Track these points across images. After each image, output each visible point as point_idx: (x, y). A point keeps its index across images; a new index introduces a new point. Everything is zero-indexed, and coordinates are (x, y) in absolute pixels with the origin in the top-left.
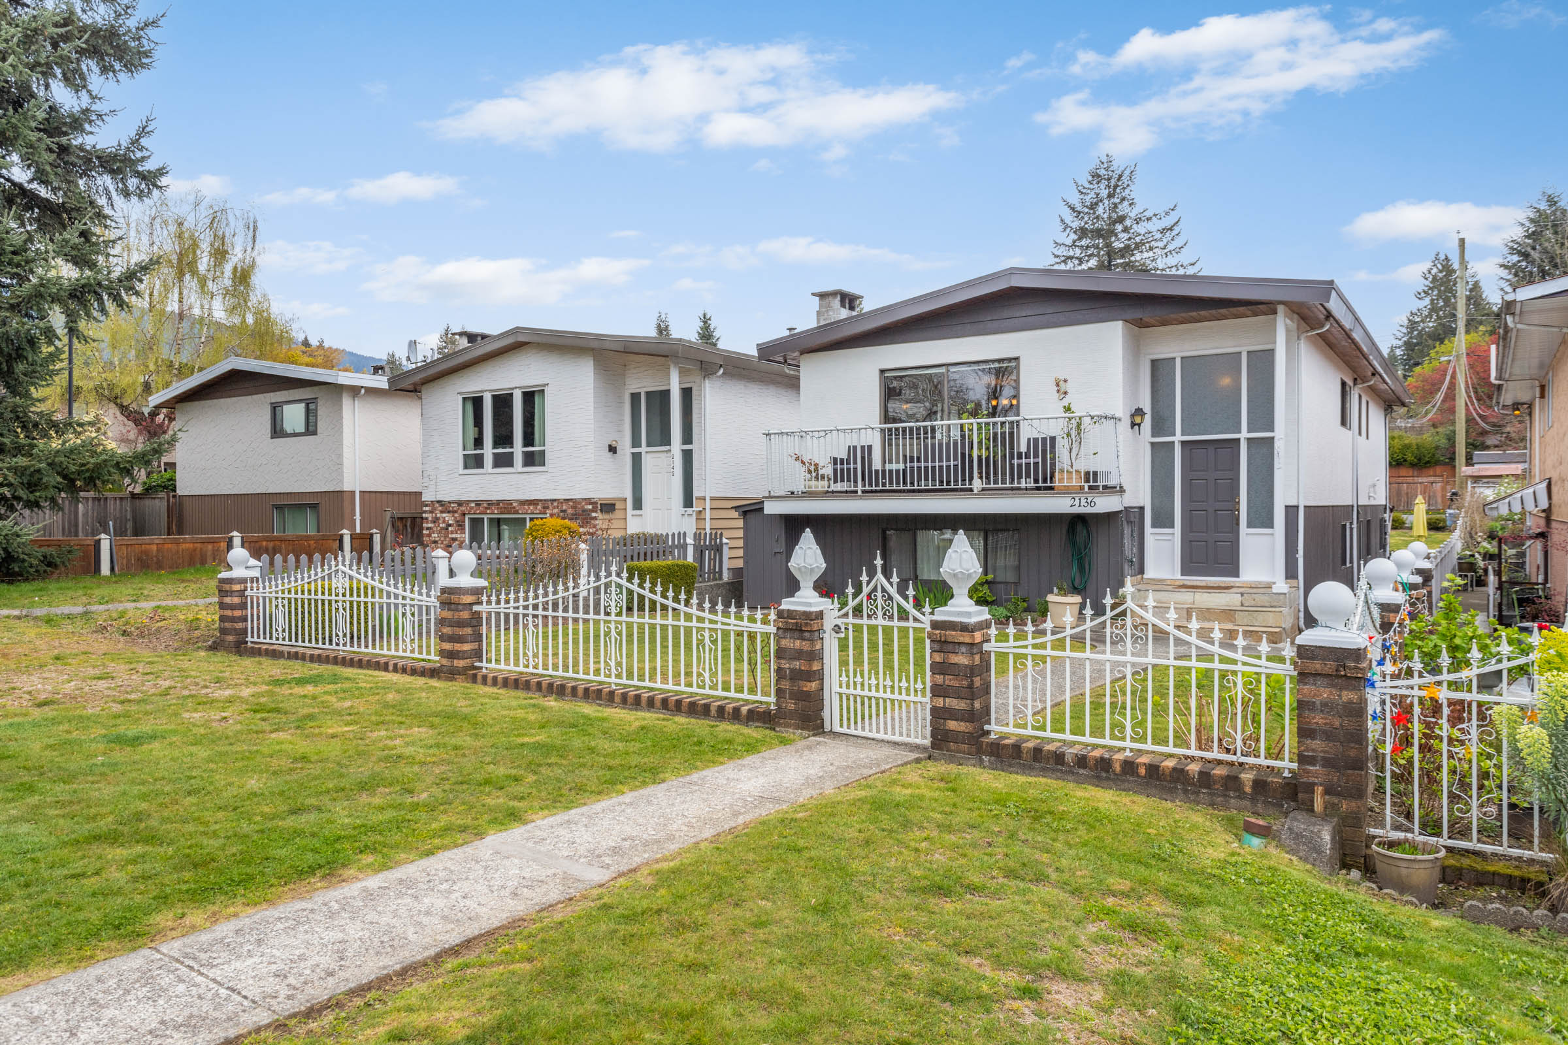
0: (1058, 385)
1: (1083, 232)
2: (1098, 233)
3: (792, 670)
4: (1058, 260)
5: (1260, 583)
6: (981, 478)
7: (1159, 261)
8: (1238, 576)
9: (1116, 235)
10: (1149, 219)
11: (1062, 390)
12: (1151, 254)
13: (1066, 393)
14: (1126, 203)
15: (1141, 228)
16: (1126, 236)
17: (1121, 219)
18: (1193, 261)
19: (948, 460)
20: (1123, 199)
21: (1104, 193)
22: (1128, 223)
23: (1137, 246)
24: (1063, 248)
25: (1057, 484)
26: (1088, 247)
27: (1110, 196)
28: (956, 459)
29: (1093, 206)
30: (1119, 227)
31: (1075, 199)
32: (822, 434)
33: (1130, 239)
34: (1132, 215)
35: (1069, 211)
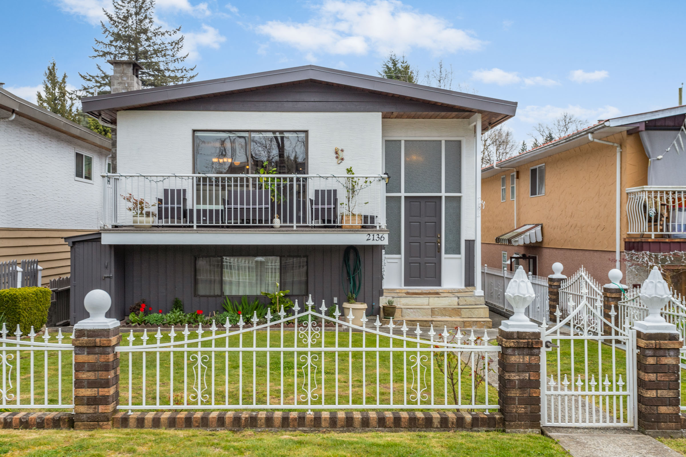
0: (336, 153)
1: (118, 37)
2: (128, 39)
3: (521, 381)
4: (96, 54)
5: (454, 289)
6: (280, 218)
7: (169, 64)
8: (440, 285)
9: (140, 42)
10: (163, 34)
11: (340, 157)
12: (164, 59)
13: (342, 159)
14: (147, 21)
15: (158, 40)
16: (147, 43)
17: (145, 31)
18: (192, 68)
19: (260, 203)
20: (146, 17)
21: (133, 11)
22: (149, 34)
23: (156, 52)
24: (101, 45)
25: (344, 224)
26: (121, 47)
27: (137, 14)
28: (266, 203)
29: (126, 19)
30: (143, 36)
31: (112, 11)
32: (160, 179)
33: (149, 46)
34: (152, 29)
35: (108, 20)
